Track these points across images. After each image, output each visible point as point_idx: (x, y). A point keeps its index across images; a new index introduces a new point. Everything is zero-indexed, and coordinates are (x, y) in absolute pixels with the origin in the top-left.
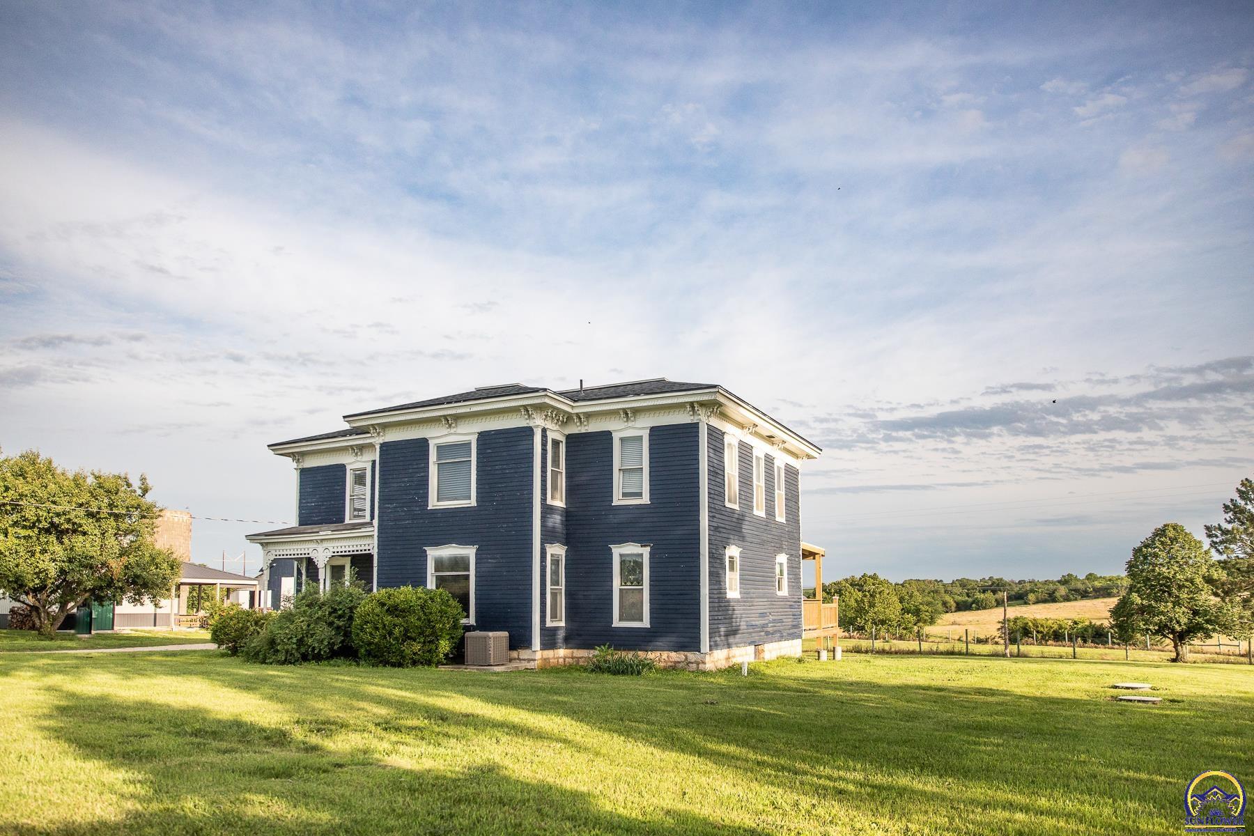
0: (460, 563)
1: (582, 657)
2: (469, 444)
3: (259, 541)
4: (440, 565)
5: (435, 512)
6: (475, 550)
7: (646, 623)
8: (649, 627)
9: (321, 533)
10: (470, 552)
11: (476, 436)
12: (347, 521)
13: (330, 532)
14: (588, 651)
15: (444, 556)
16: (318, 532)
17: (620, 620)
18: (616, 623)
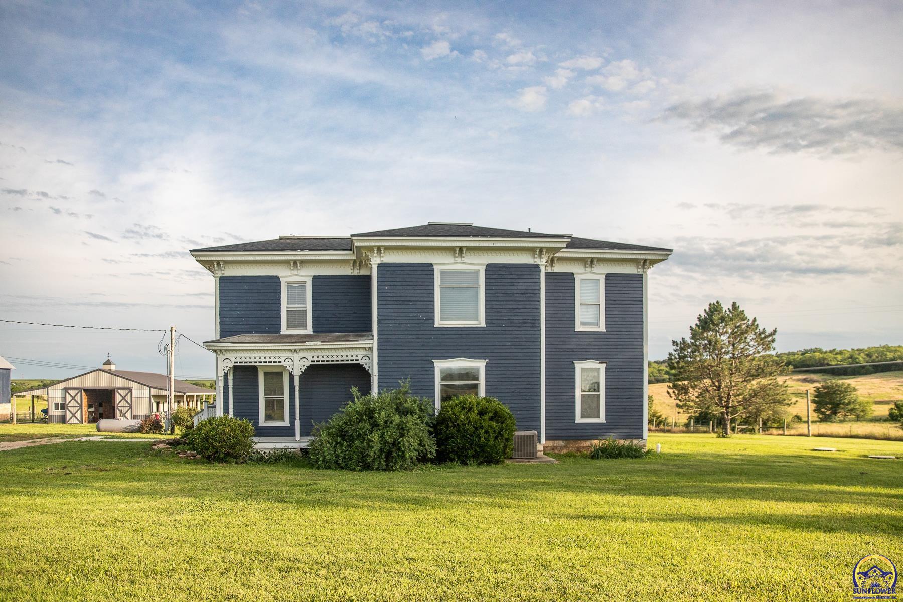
0: (471, 375)
1: (549, 447)
2: (477, 273)
3: (211, 348)
4: (448, 376)
5: (441, 329)
6: (485, 364)
7: (602, 419)
8: (605, 422)
9: (308, 343)
10: (480, 365)
11: (485, 267)
12: (284, 330)
13: (319, 343)
14: (553, 442)
15: (453, 368)
16: (305, 342)
17: (582, 417)
18: (579, 420)
